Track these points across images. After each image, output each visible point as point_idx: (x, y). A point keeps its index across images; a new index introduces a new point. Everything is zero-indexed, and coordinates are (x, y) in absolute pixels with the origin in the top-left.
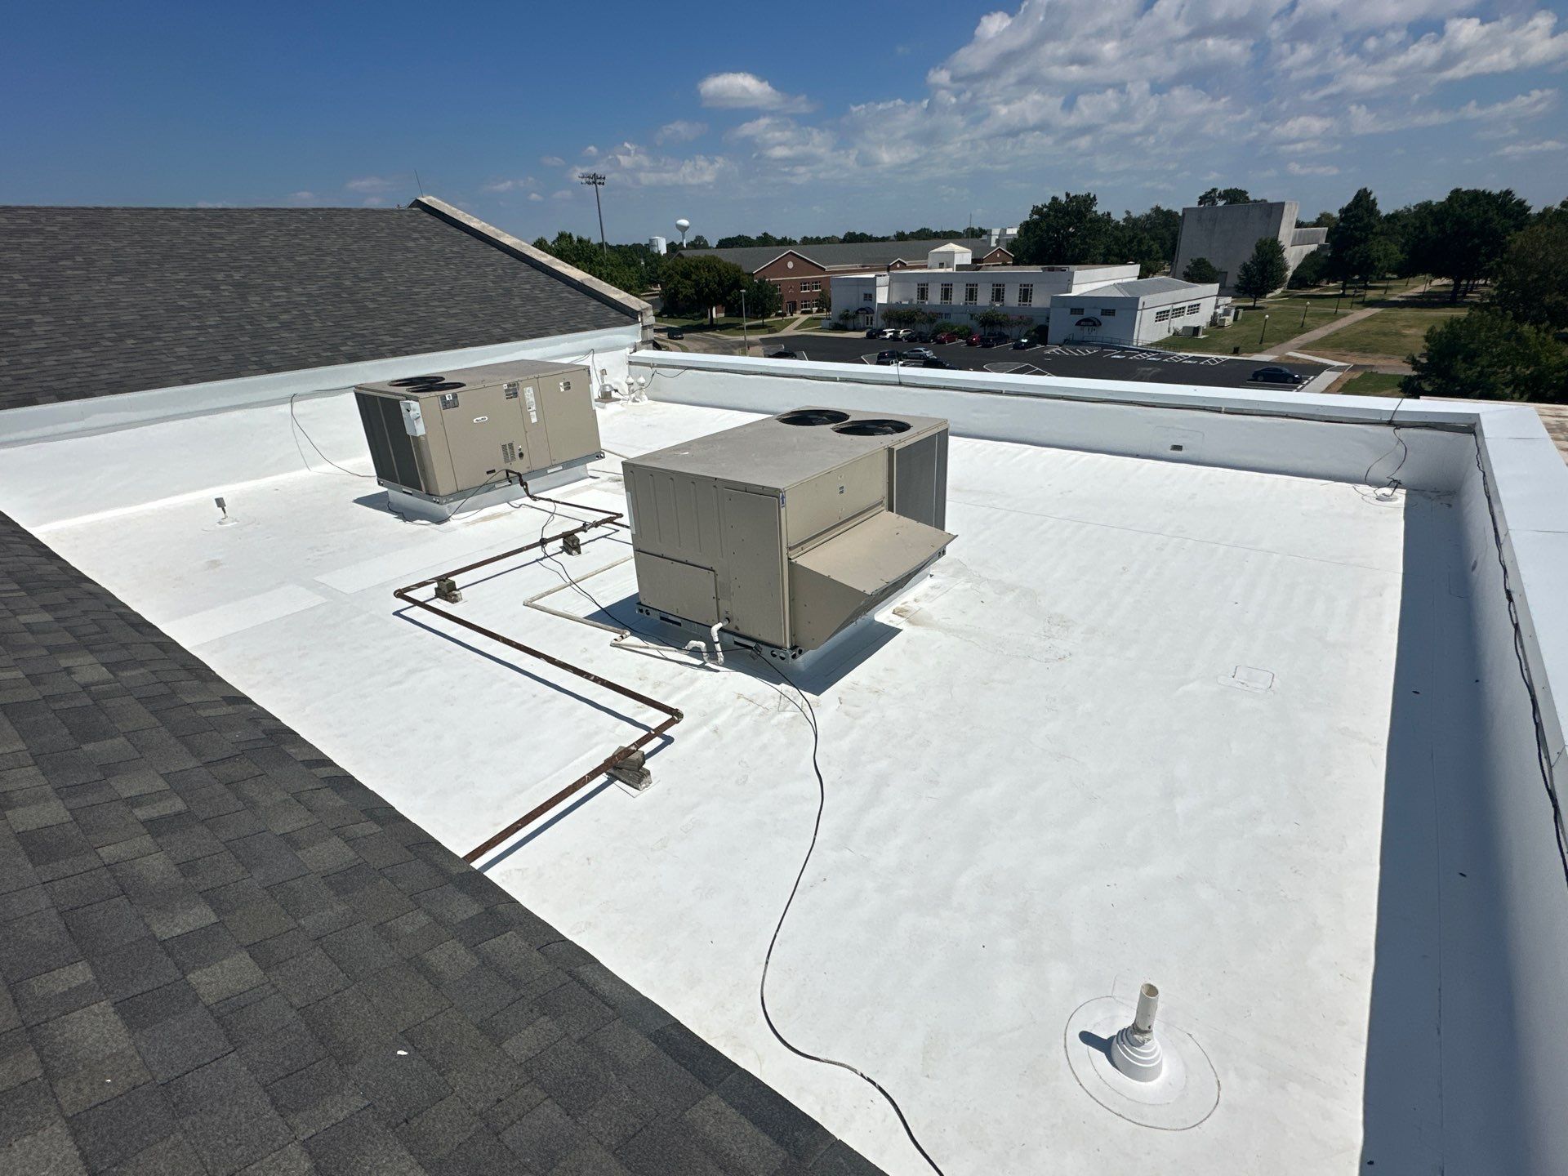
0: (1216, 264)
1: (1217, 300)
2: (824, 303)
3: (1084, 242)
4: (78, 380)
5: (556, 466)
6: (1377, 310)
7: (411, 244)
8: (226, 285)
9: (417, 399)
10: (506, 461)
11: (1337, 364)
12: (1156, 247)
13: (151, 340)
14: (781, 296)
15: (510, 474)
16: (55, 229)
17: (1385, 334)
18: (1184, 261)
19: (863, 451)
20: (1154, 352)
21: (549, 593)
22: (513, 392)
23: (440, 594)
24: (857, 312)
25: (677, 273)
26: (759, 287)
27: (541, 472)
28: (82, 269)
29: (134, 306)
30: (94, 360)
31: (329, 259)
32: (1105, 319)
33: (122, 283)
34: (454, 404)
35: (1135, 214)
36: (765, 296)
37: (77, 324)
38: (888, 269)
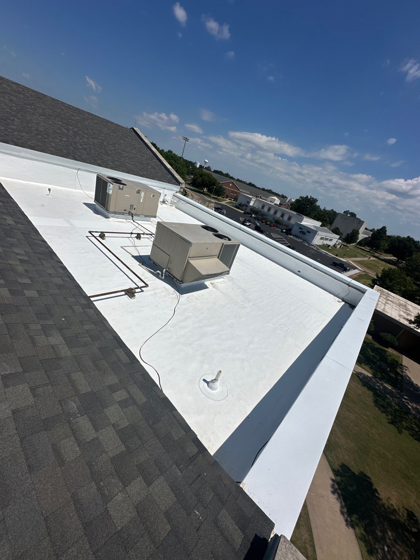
0: (341, 231)
1: (338, 240)
2: (236, 199)
3: (310, 211)
4: (22, 141)
5: (142, 215)
6: (376, 259)
7: (127, 139)
8: (72, 131)
9: (112, 184)
10: (130, 209)
11: (360, 269)
12: (328, 219)
13: (45, 138)
14: (225, 192)
15: (130, 213)
16: (28, 95)
17: (375, 266)
18: (334, 226)
19: (216, 242)
20: (316, 247)
21: (128, 246)
22: (139, 192)
23: (100, 236)
24: (243, 205)
25: (199, 174)
26: (220, 188)
27: (139, 215)
28: (33, 110)
29: (44, 126)
30: (28, 137)
31: (102, 135)
32: (307, 233)
33: (43, 119)
34: (122, 189)
35: (327, 209)
36: (221, 191)
37: (26, 125)
38: (257, 197)
